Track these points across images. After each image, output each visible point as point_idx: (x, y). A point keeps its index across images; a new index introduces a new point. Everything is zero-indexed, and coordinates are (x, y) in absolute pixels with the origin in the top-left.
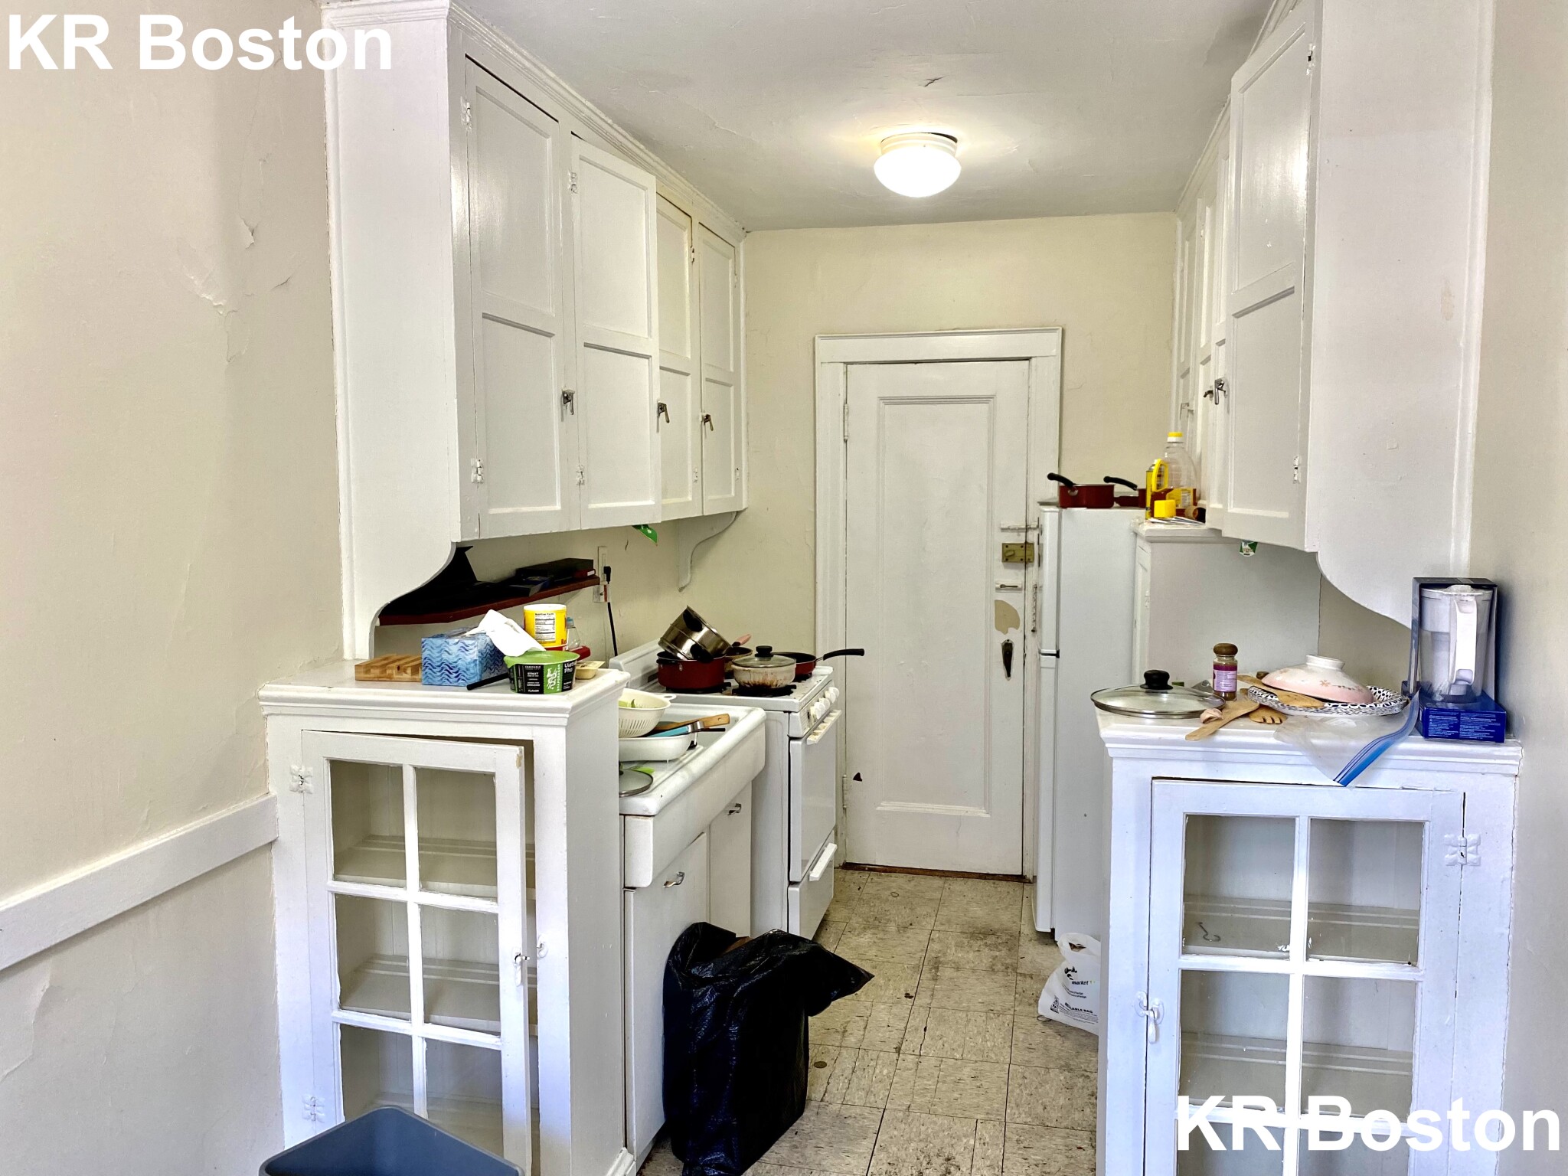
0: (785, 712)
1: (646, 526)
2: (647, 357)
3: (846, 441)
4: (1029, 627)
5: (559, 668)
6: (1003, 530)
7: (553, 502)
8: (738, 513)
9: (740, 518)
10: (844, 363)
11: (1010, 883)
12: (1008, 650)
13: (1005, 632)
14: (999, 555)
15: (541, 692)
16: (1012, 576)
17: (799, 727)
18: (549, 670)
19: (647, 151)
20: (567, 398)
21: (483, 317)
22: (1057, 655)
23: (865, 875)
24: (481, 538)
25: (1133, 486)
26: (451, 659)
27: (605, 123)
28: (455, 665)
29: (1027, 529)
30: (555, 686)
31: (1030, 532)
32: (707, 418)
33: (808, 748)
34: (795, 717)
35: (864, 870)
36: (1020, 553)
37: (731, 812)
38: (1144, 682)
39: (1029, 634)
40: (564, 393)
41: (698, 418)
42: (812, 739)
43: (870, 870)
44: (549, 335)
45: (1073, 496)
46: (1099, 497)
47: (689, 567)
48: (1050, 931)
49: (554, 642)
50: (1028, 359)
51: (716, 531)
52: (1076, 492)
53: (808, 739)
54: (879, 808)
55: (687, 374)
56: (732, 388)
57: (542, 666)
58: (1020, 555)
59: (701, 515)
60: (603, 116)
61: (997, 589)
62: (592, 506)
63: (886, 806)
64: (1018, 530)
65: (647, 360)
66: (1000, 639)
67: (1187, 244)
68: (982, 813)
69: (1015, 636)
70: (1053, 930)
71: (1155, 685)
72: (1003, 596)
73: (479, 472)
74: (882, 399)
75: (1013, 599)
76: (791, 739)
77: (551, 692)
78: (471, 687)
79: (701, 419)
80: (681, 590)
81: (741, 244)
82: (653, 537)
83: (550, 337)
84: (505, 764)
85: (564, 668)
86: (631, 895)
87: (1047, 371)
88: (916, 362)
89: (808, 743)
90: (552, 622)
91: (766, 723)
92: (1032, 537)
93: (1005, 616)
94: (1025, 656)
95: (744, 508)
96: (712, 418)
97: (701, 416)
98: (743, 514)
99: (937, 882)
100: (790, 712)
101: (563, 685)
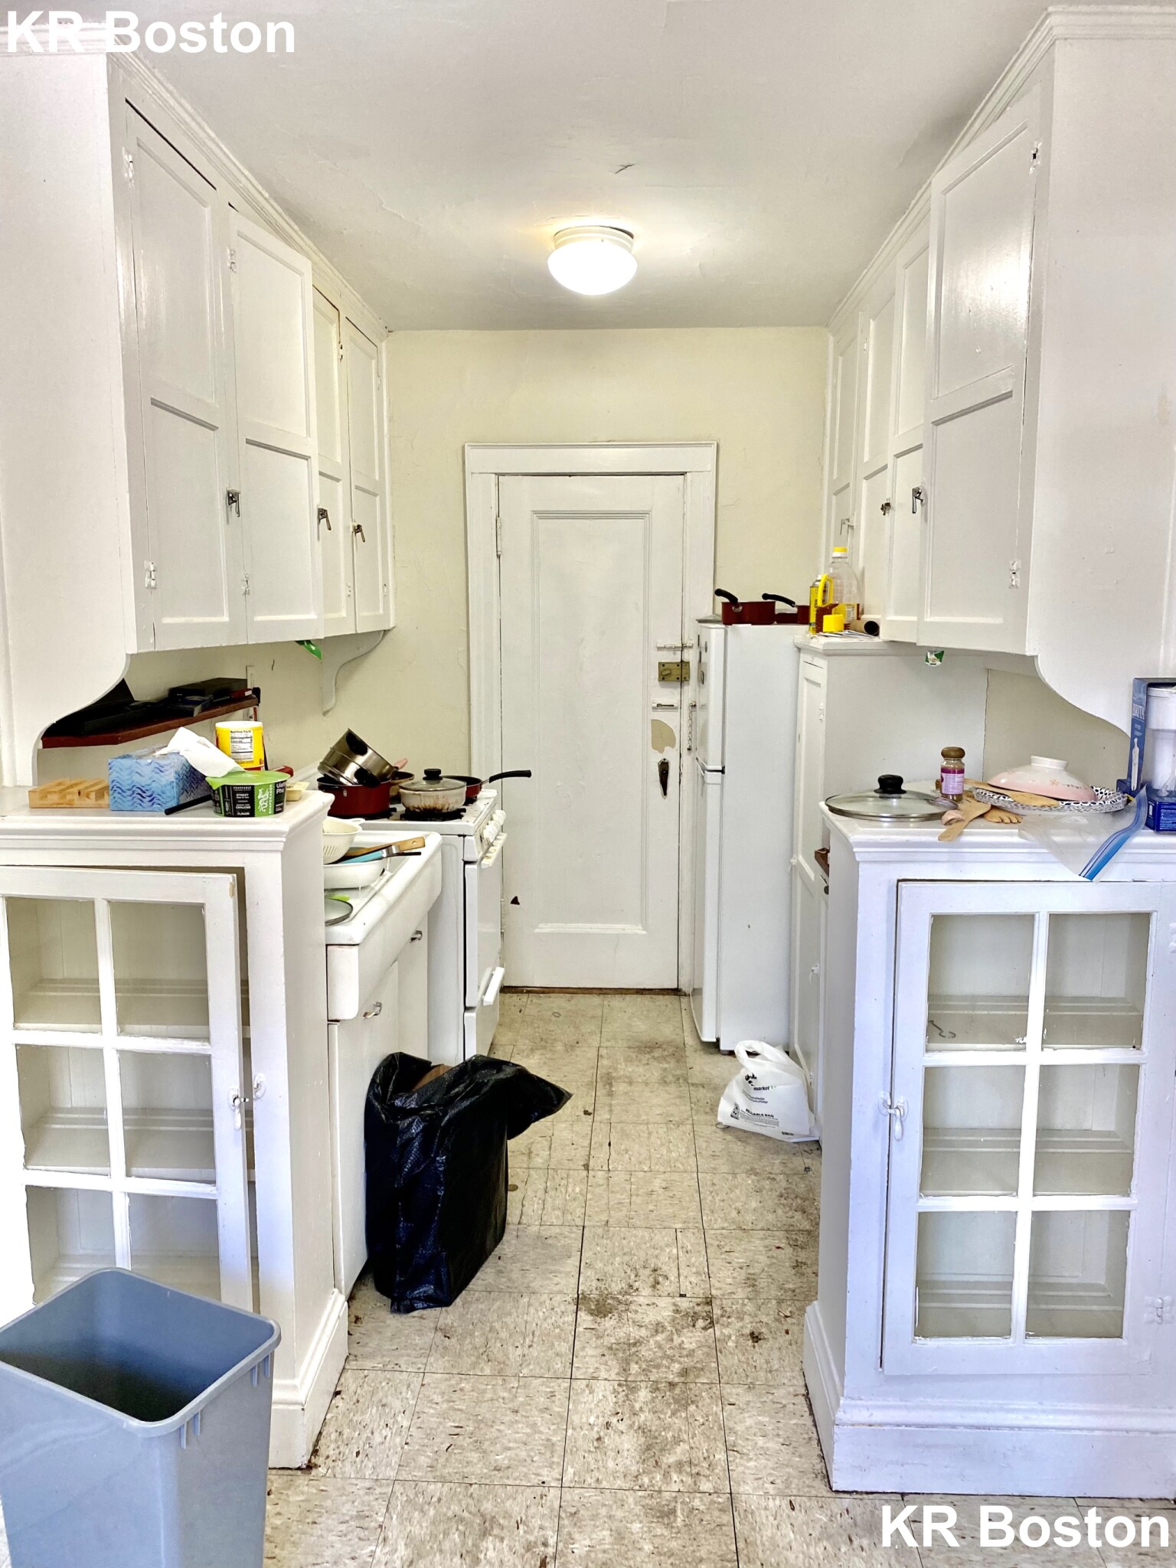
0: (460, 836)
1: (309, 642)
2: (306, 458)
3: (499, 557)
4: (685, 746)
5: (271, 788)
6: (659, 649)
7: (220, 613)
8: (386, 632)
9: (389, 636)
10: (496, 474)
11: (667, 997)
12: (664, 769)
13: (661, 751)
14: (656, 674)
15: (252, 815)
16: (669, 695)
17: (474, 853)
18: (260, 790)
19: (300, 233)
20: (232, 498)
21: (152, 403)
22: (723, 771)
23: (524, 997)
24: (157, 650)
25: (791, 603)
26: (142, 781)
27: (262, 196)
28: (148, 788)
29: (683, 647)
30: (267, 809)
31: (685, 650)
32: (358, 529)
33: (480, 870)
34: (468, 840)
35: (522, 992)
36: (676, 672)
37: (413, 939)
38: (878, 786)
39: (685, 752)
40: (229, 493)
41: (349, 527)
42: (485, 861)
43: (528, 992)
44: (213, 428)
45: (736, 612)
46: (762, 612)
47: (334, 690)
48: (715, 1040)
49: (252, 762)
50: (683, 474)
51: (363, 650)
52: (741, 608)
53: (483, 862)
54: (537, 930)
55: (338, 480)
56: (378, 498)
57: (253, 787)
58: (674, 674)
59: (354, 632)
60: (260, 188)
61: (653, 708)
62: (258, 618)
63: (545, 928)
64: (674, 649)
65: (305, 461)
66: (656, 758)
67: (841, 359)
68: (639, 930)
69: (671, 755)
70: (718, 1040)
71: (889, 789)
72: (662, 716)
73: (153, 577)
74: (535, 512)
75: (670, 719)
76: (466, 863)
77: (262, 814)
78: (169, 812)
79: (351, 530)
80: (325, 713)
81: (384, 344)
82: (317, 653)
83: (213, 430)
84: (217, 895)
85: (276, 788)
86: (335, 1027)
87: (701, 487)
88: (570, 475)
89: (483, 867)
90: (249, 740)
91: (442, 848)
92: (690, 656)
93: (661, 736)
94: (680, 774)
95: (392, 626)
96: (363, 528)
97: (351, 525)
98: (391, 633)
99: (596, 1000)
100: (464, 836)
101: (275, 807)
